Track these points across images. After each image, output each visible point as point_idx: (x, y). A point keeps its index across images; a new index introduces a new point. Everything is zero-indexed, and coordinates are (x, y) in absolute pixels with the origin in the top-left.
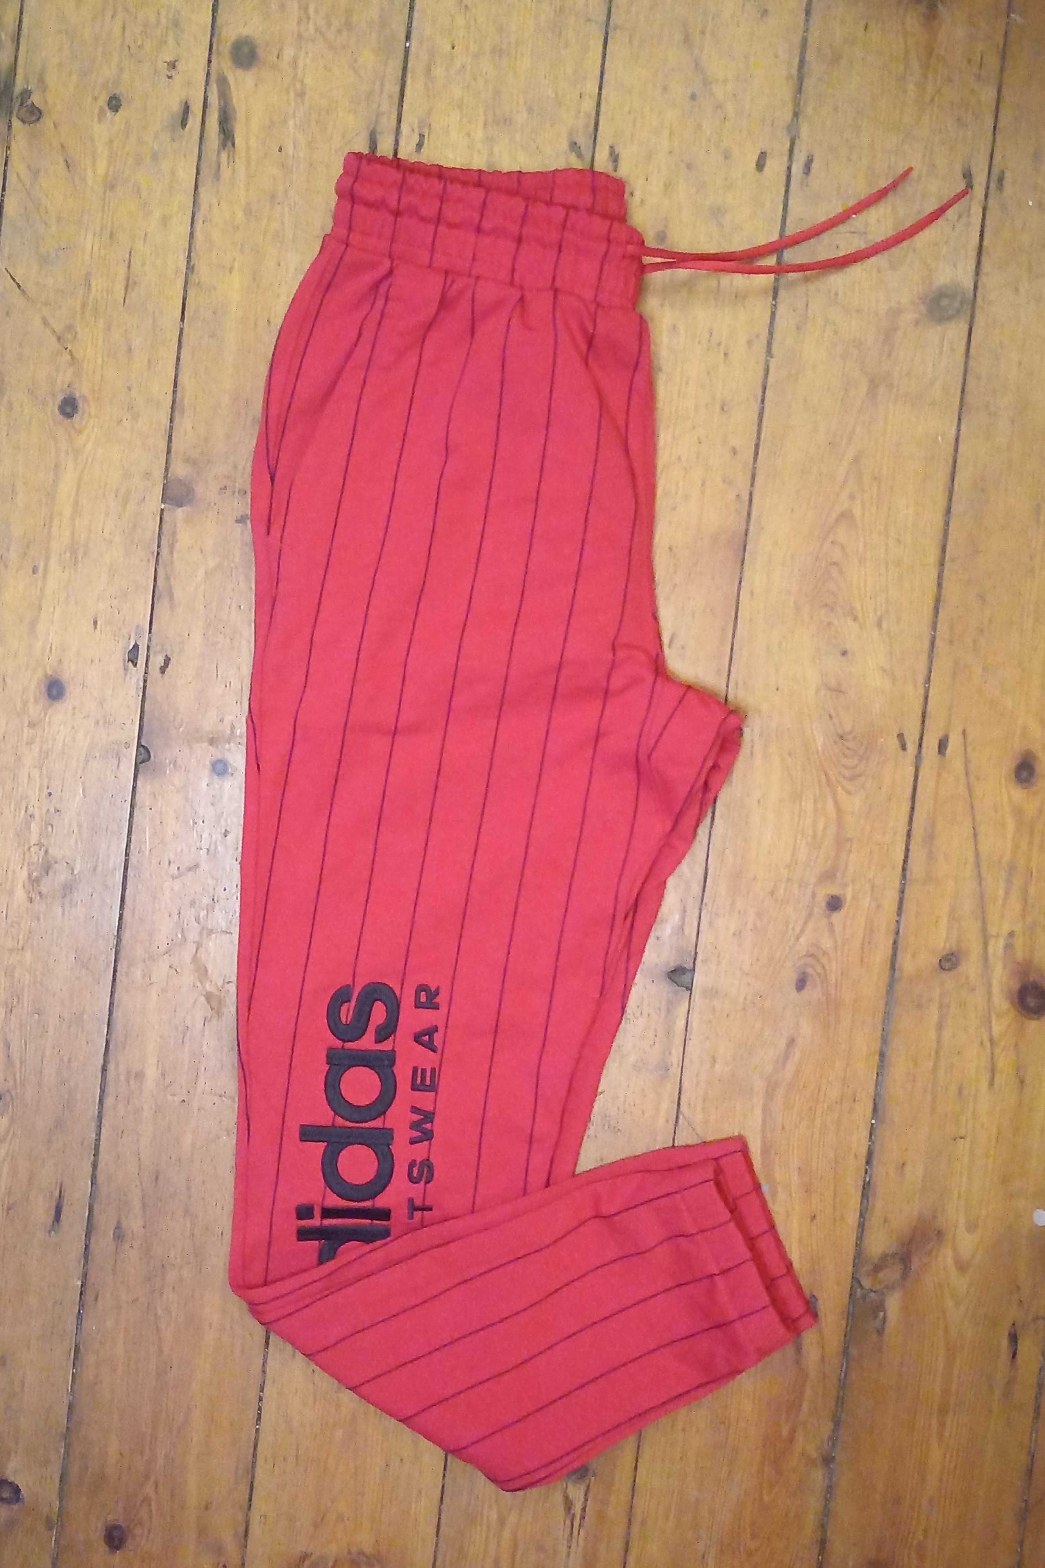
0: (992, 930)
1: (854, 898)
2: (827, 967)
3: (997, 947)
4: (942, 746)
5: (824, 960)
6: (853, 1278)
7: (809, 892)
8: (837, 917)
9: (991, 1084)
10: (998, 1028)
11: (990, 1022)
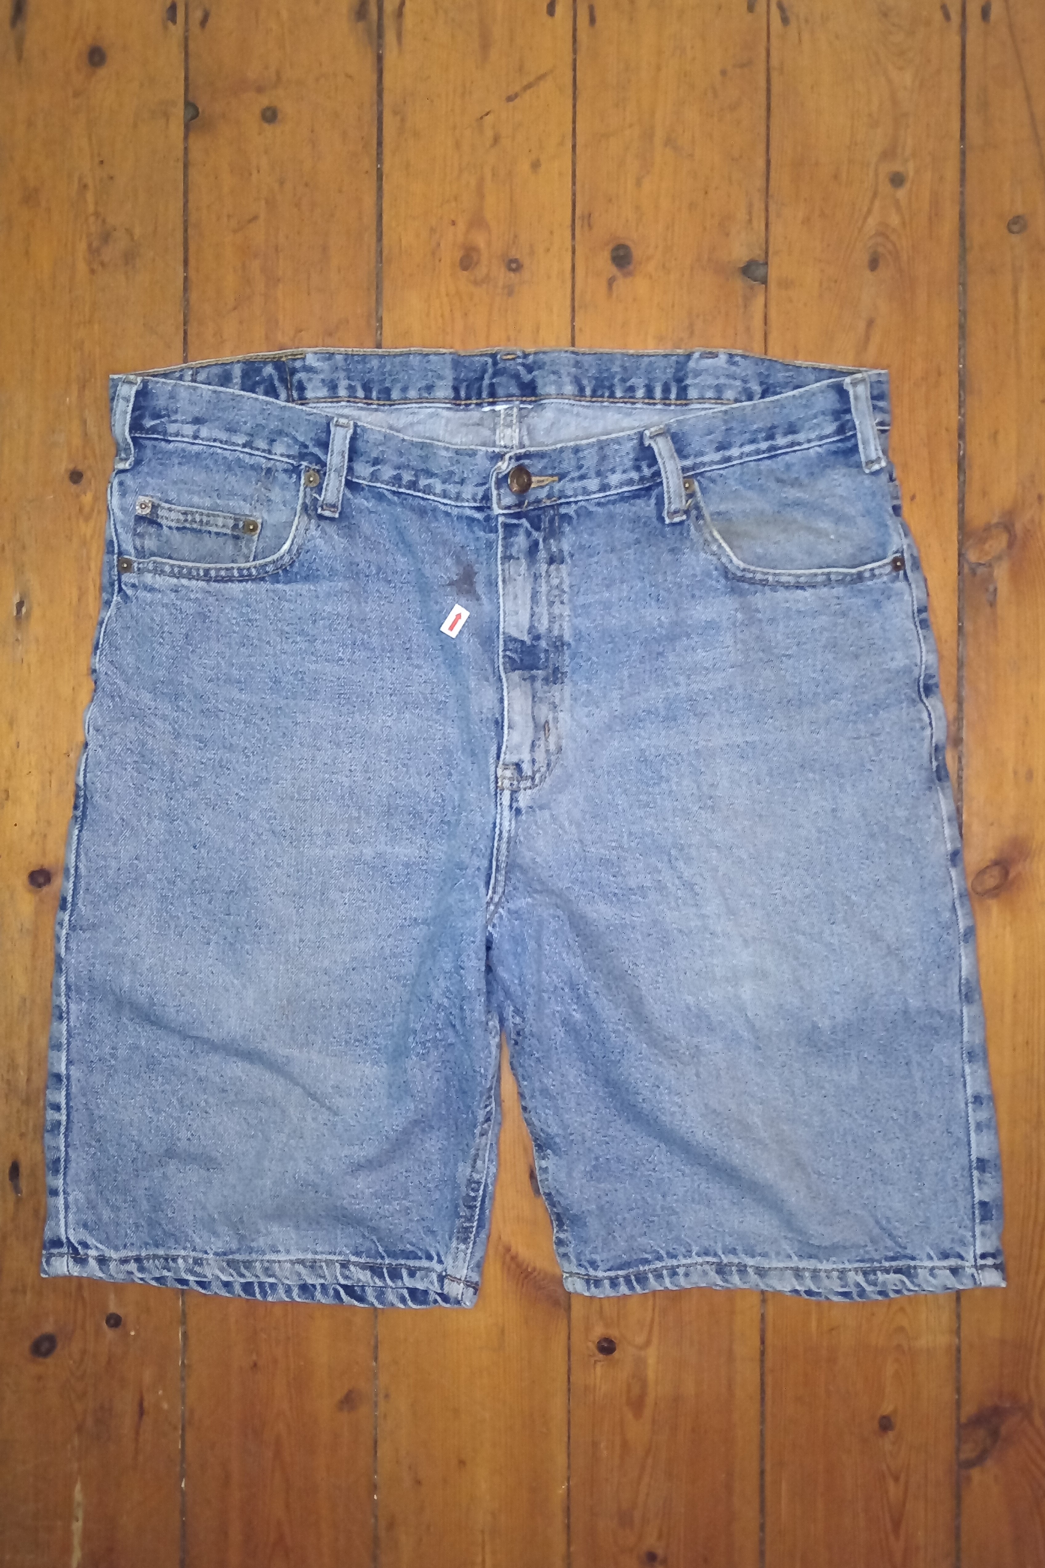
1: (917, 171)
2: (898, 246)
4: (985, 13)
5: (893, 237)
6: (960, 555)
7: (871, 174)
8: (901, 193)
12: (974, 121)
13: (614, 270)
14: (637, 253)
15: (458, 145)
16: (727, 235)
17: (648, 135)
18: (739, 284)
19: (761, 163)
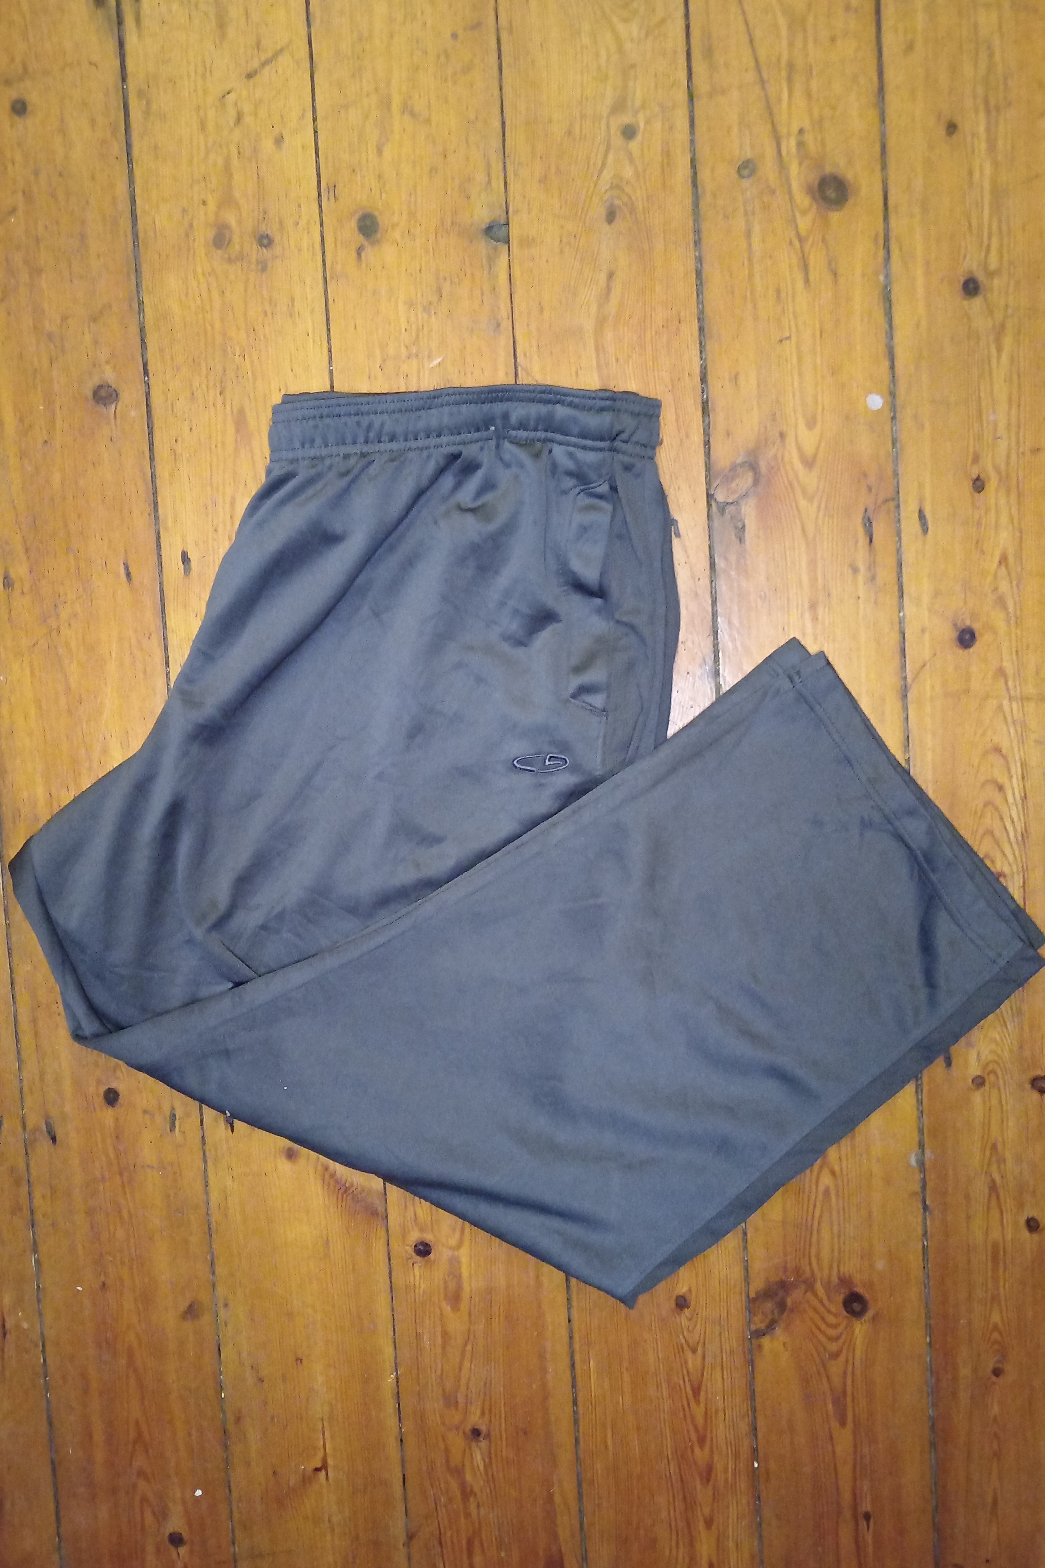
0: (783, 130)
1: (648, 122)
2: (633, 198)
3: (790, 146)
5: (628, 189)
6: (708, 495)
7: (603, 127)
8: (634, 146)
9: (807, 281)
10: (804, 224)
11: (795, 221)
12: (699, 67)
13: (361, 238)
14: (383, 221)
15: (203, 126)
16: (468, 197)
17: (386, 103)
18: (483, 246)
19: (497, 124)
